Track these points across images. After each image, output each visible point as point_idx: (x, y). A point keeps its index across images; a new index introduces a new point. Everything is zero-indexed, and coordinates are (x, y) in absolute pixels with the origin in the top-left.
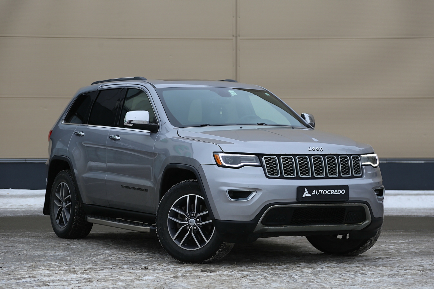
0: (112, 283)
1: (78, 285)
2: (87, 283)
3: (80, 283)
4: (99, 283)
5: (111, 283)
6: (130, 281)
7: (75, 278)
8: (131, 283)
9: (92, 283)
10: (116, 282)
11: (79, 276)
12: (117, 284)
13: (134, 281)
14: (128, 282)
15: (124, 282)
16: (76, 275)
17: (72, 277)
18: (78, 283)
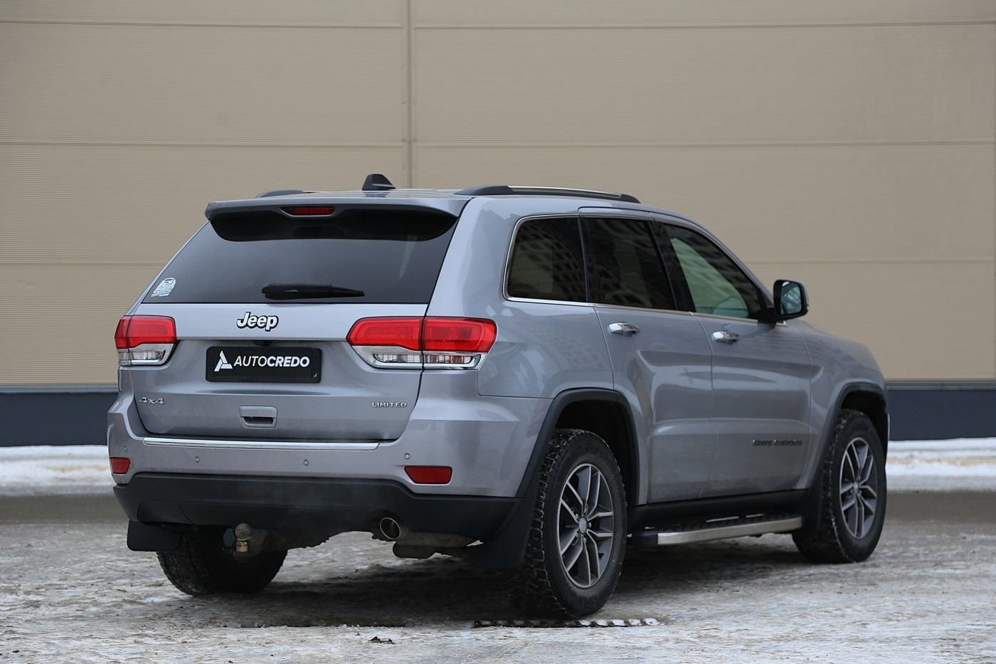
0: (78, 608)
1: (9, 613)
2: (28, 609)
3: (15, 609)
4: (51, 608)
5: (74, 609)
6: (114, 606)
7: (11, 601)
8: (114, 609)
9: (38, 609)
10: (85, 608)
11: (21, 598)
12: (86, 610)
13: (121, 605)
14: (109, 607)
15: (101, 606)
16: (14, 596)
17: (5, 600)
18: (10, 610)
